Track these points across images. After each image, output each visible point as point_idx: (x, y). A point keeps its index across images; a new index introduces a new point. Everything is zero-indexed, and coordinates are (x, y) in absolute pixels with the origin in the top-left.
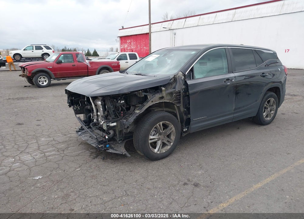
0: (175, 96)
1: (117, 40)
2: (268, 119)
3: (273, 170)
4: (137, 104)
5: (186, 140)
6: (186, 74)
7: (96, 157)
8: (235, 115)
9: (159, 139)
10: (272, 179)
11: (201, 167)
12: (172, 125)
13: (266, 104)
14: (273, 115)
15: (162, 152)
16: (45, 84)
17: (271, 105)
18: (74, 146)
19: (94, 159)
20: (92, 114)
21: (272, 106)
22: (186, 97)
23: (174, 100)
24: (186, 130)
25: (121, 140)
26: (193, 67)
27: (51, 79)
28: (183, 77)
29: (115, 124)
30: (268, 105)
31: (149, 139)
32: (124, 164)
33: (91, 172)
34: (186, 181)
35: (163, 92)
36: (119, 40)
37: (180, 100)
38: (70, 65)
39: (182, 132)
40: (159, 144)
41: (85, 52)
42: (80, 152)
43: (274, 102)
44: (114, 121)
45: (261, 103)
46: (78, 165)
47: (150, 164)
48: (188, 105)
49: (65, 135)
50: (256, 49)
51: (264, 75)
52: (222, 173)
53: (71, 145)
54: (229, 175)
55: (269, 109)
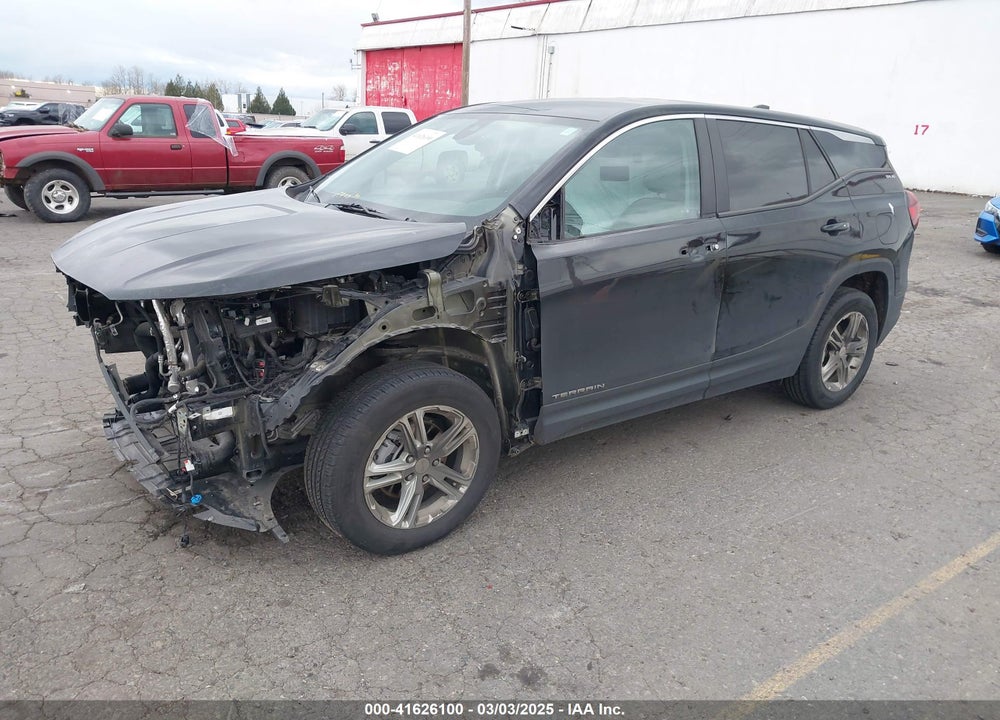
0: (482, 304)
1: (354, 62)
2: (839, 386)
3: (836, 614)
4: (326, 334)
5: (531, 463)
6: (532, 217)
7: (165, 531)
8: (714, 376)
9: (409, 475)
10: (828, 656)
11: (564, 591)
12: (467, 421)
13: (834, 335)
14: (855, 372)
15: (420, 523)
16: (69, 208)
17: (853, 337)
18: (92, 478)
19: (156, 536)
20: (160, 359)
21: (856, 339)
22: (528, 311)
23: (478, 320)
24: (526, 432)
25: (259, 472)
26: (559, 192)
27: (92, 194)
28: (519, 230)
29: (227, 412)
30: (841, 338)
31: (367, 475)
32: (268, 566)
33: (123, 604)
34: (494, 657)
35: (432, 290)
36: (360, 63)
37: (502, 319)
38: (163, 143)
39: (508, 442)
40: (410, 489)
41: (248, 96)
42: (108, 504)
43: (862, 326)
44: (226, 400)
45: (816, 330)
46: (82, 569)
47: (368, 569)
48: (534, 340)
49: (75, 424)
50: (812, 128)
51: (835, 227)
52: (639, 620)
53: (84, 470)
54: (665, 631)
55: (843, 352)
